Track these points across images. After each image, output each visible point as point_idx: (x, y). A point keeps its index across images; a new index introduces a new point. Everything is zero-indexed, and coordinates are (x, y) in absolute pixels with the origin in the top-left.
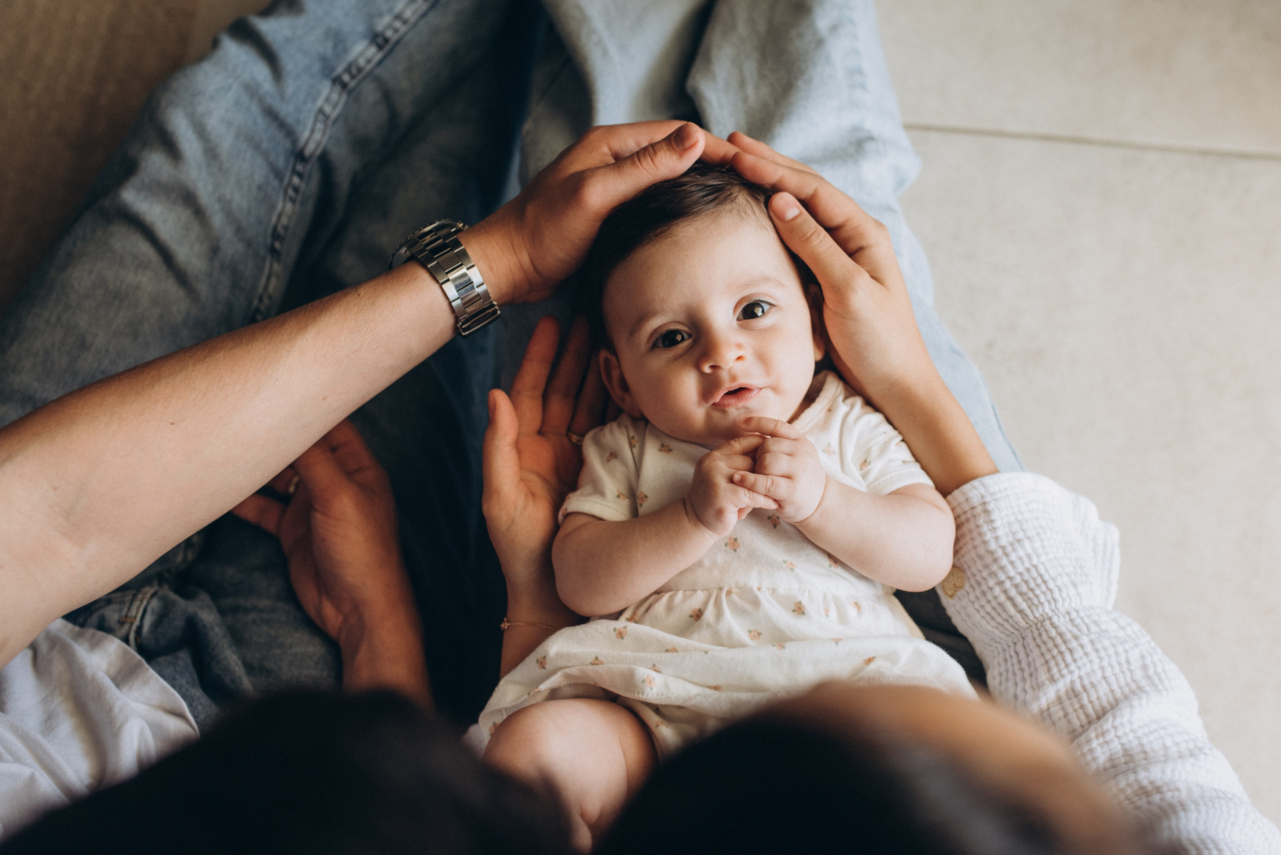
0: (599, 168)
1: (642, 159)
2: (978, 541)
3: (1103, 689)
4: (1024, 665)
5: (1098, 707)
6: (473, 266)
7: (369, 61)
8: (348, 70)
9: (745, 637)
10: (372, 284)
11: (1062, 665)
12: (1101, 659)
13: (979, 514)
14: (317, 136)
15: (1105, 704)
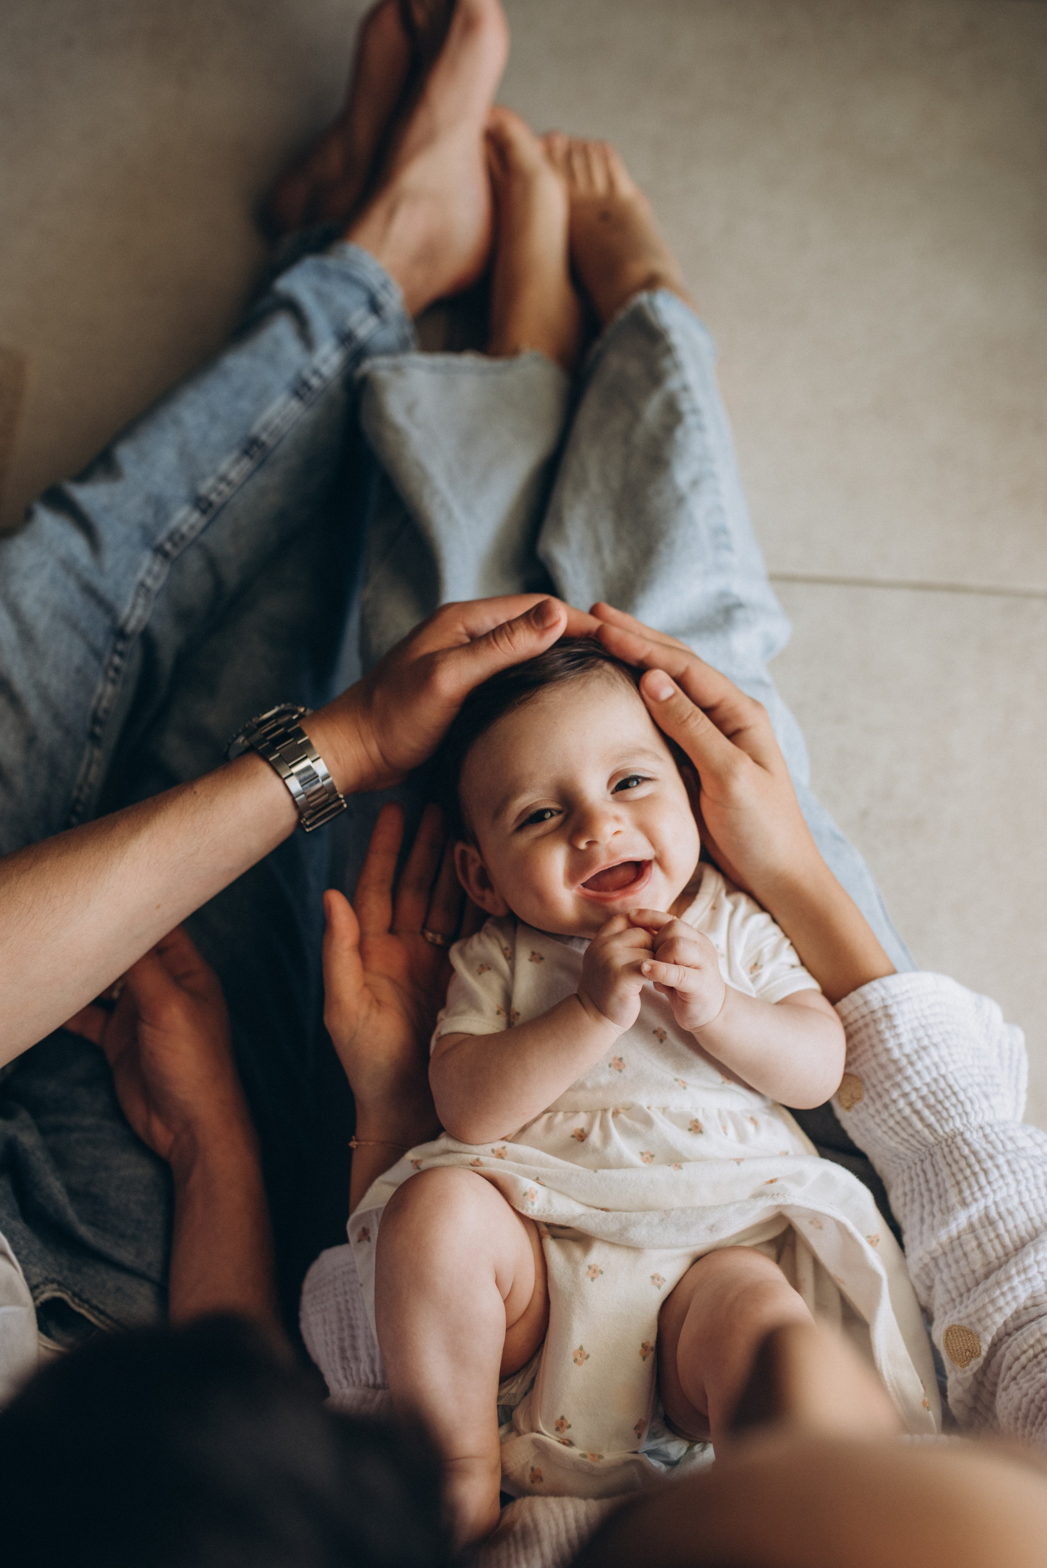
0: (451, 649)
1: (498, 640)
2: (879, 1049)
3: (1021, 1217)
4: (932, 1185)
5: (1016, 1238)
6: (318, 758)
7: (192, 527)
8: (170, 538)
9: (636, 1160)
10: (208, 780)
11: (976, 1188)
12: (1018, 1182)
13: (880, 1019)
14: (139, 612)
15: (1023, 1233)
